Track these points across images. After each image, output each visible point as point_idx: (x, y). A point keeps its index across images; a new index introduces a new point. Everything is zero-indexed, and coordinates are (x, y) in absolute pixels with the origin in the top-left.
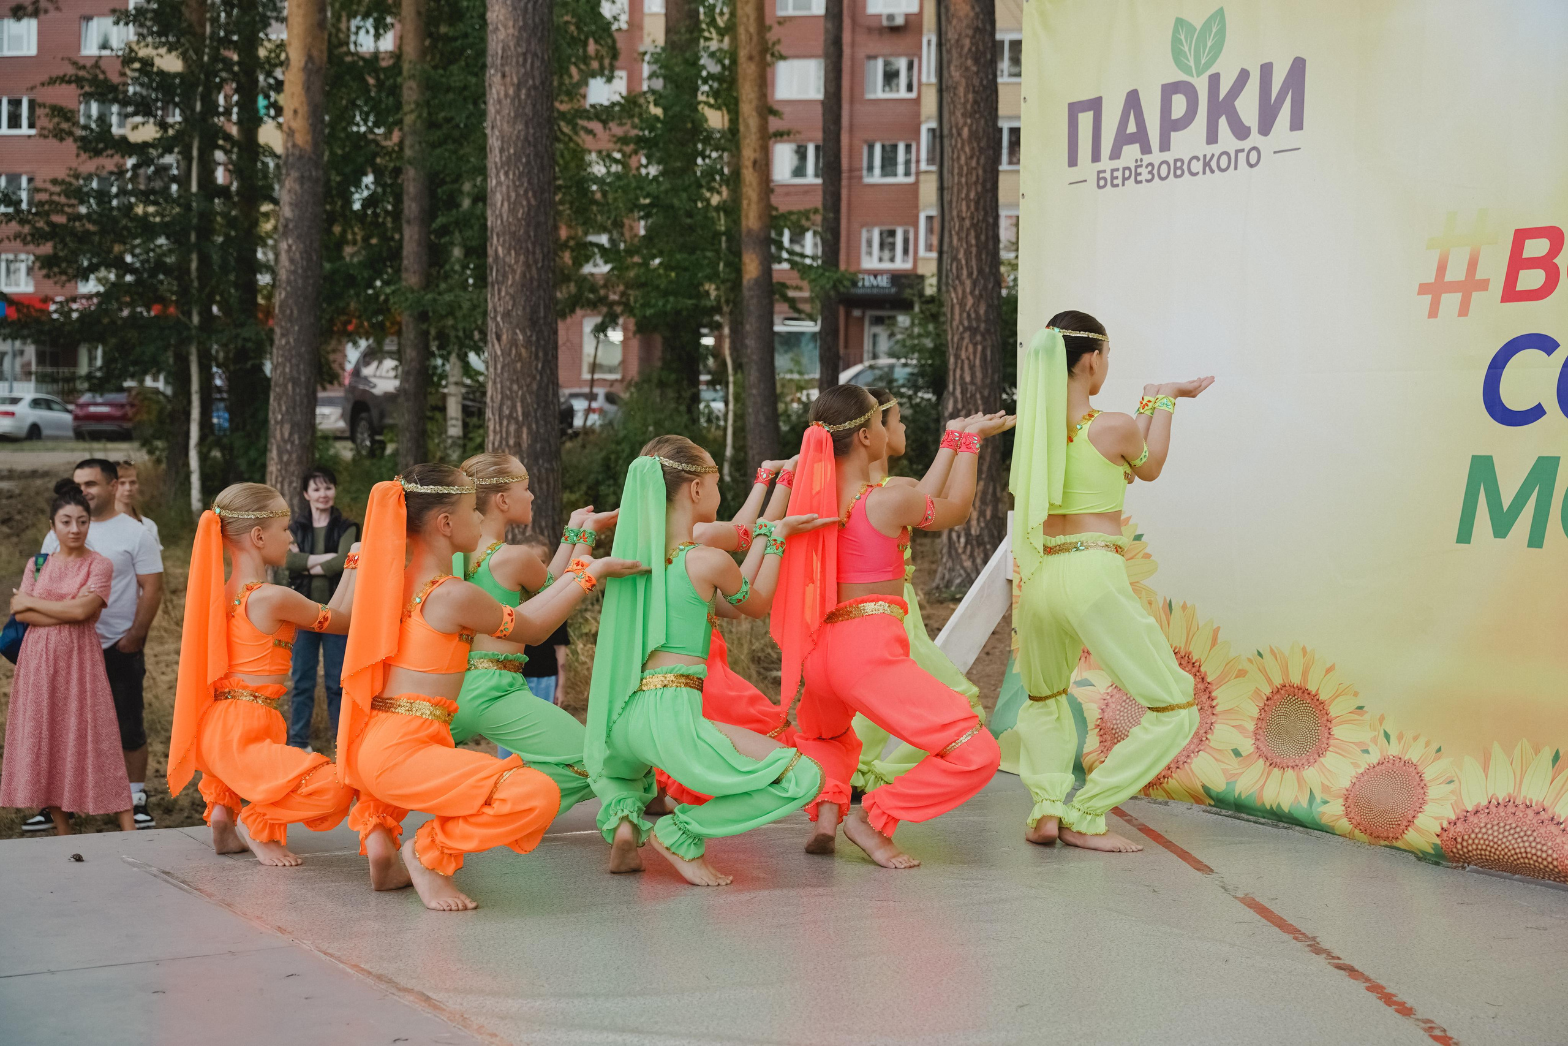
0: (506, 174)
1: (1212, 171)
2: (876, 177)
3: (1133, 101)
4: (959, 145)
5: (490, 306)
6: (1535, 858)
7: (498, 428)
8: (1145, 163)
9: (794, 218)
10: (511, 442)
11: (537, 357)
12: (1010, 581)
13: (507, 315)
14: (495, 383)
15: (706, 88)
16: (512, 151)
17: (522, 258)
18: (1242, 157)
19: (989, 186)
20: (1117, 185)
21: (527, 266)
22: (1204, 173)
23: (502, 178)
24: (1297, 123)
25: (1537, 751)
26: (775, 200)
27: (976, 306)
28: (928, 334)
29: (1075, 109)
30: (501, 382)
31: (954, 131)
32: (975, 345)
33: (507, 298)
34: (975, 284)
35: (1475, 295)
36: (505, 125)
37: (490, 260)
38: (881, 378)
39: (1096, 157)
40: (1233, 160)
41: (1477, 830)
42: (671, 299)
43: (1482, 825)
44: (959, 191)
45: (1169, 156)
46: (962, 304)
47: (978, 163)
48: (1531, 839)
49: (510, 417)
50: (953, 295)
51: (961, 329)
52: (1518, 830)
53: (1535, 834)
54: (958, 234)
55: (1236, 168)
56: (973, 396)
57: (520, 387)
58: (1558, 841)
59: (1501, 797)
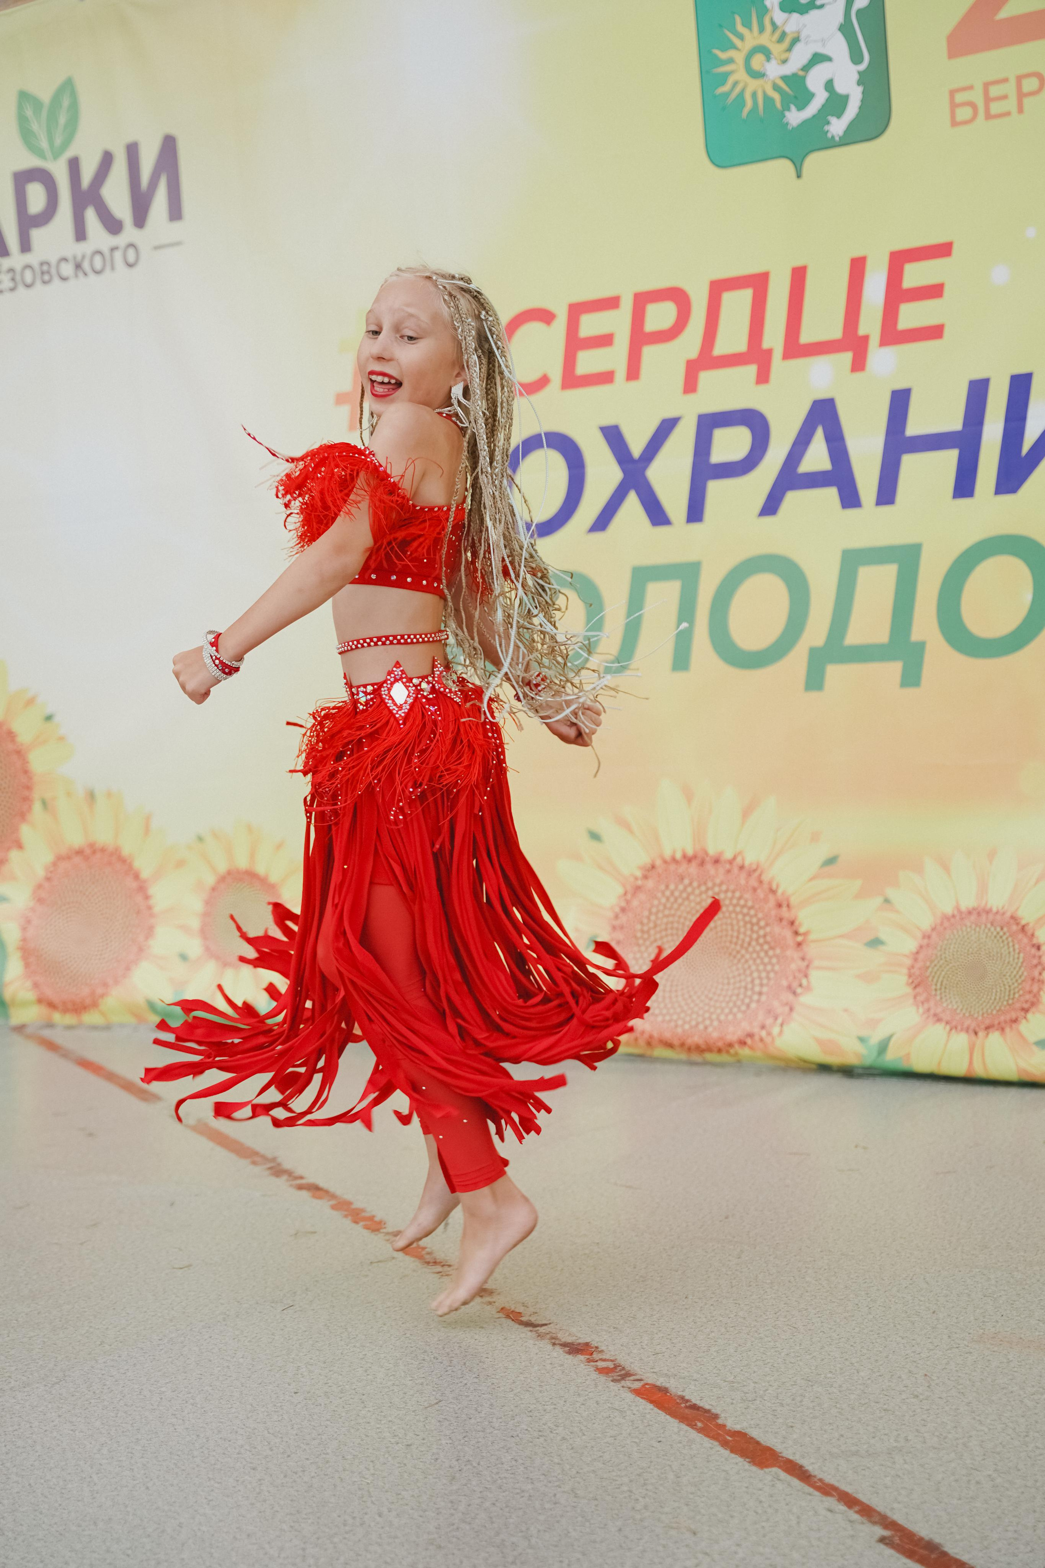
1: (85, 274)
18: (118, 255)
24: (176, 212)
40: (108, 260)
55: (112, 269)
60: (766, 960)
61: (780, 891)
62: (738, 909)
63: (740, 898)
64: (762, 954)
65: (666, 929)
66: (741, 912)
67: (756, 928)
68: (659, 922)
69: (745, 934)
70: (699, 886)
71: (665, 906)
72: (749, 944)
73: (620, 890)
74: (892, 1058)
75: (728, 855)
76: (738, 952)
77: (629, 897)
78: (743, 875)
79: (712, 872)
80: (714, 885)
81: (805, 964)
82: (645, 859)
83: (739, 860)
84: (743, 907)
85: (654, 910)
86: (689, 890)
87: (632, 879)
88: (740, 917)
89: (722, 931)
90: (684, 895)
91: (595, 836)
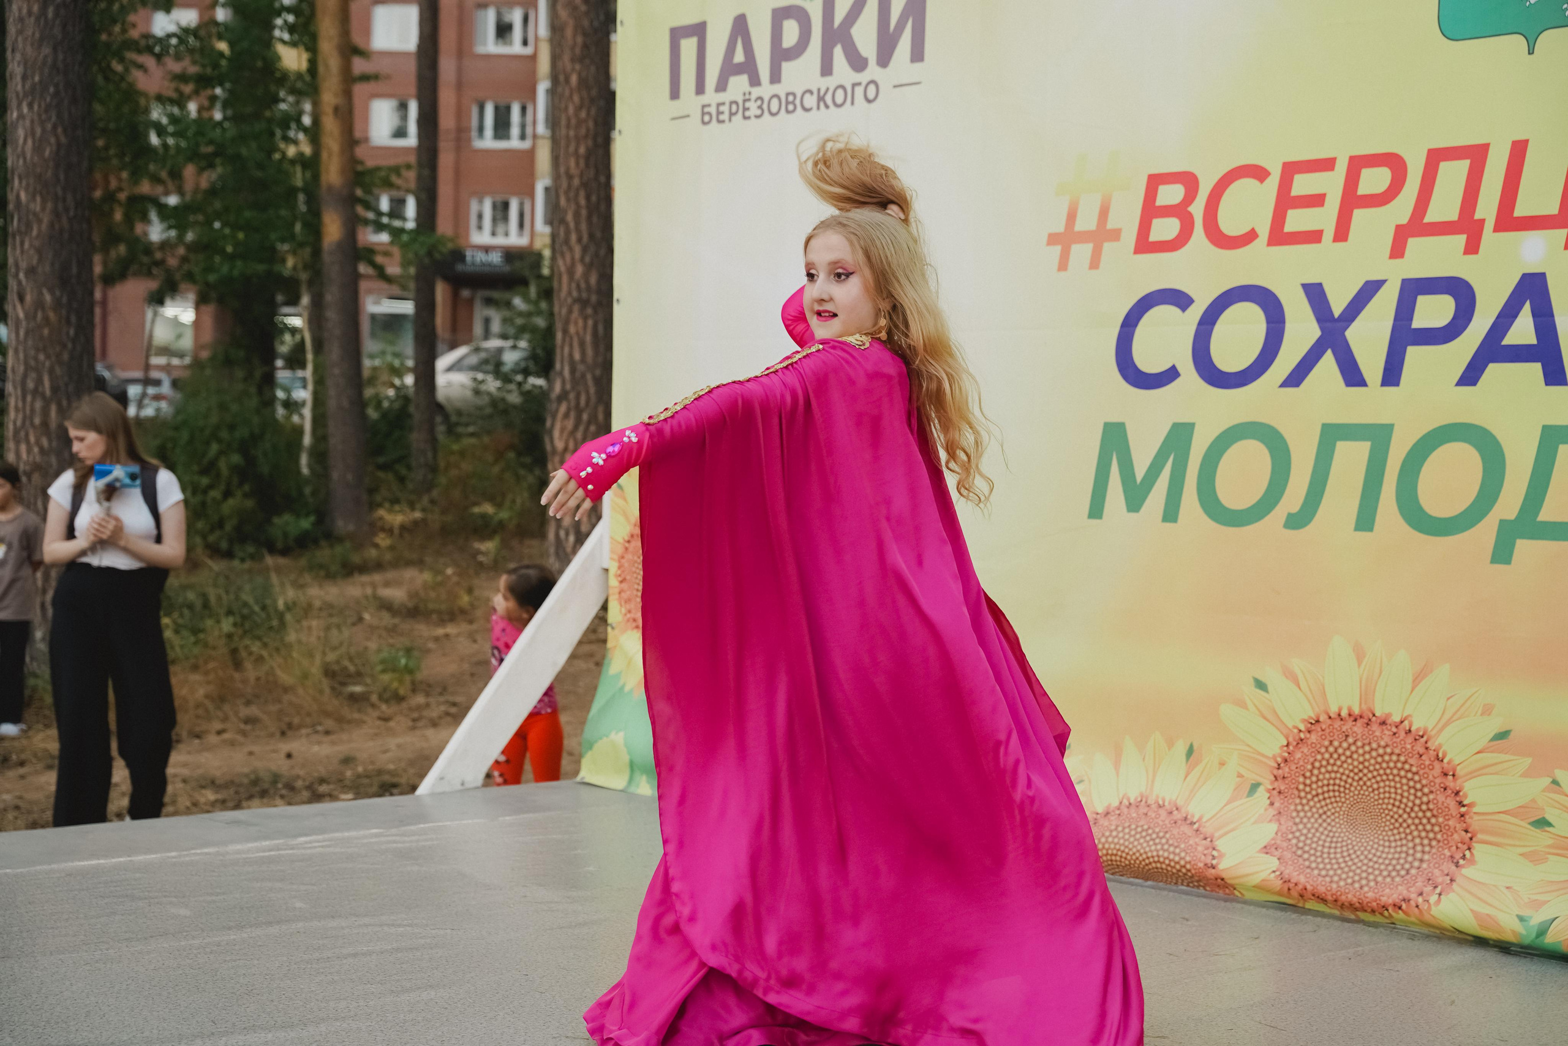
0: (30, 106)
1: (827, 107)
2: (488, 142)
3: (740, 26)
4: (567, 93)
5: (11, 261)
6: (1167, 862)
7: (20, 404)
8: (753, 97)
9: (383, 174)
10: (37, 421)
11: (68, 322)
12: (607, 570)
13: (31, 271)
14: (16, 351)
15: (279, 22)
16: (37, 79)
17: (49, 205)
18: (859, 90)
19: (600, 140)
20: (723, 122)
21: (56, 214)
22: (818, 108)
23: (25, 110)
24: (918, 55)
25: (1170, 743)
26: (360, 152)
27: (586, 276)
28: (539, 313)
29: (677, 35)
30: (25, 351)
31: (562, 78)
32: (585, 318)
33: (32, 252)
34: (585, 250)
35: (1107, 246)
36: (29, 49)
37: (11, 207)
38: (486, 362)
39: (700, 89)
40: (848, 93)
41: (1107, 834)
42: (239, 263)
43: (1113, 827)
44: (567, 146)
45: (780, 89)
46: (571, 272)
47: (588, 114)
48: (1164, 841)
49: (36, 392)
50: (560, 262)
51: (569, 300)
52: (1150, 831)
53: (1168, 836)
54: (566, 193)
55: (852, 103)
56: (583, 376)
57: (48, 357)
58: (1191, 842)
59: (1133, 796)
60: (1428, 827)
61: (1445, 761)
62: (1403, 773)
63: (1405, 762)
64: (1425, 821)
65: (1328, 785)
66: (1405, 777)
67: (1419, 794)
68: (1321, 777)
69: (1408, 798)
70: (1364, 745)
71: (1328, 761)
72: (1412, 809)
73: (1285, 743)
74: (1551, 939)
75: (1396, 718)
76: (1400, 816)
77: (1291, 748)
78: (1410, 739)
79: (1378, 733)
80: (1379, 746)
81: (1469, 835)
82: (1310, 713)
83: (1406, 722)
84: (1410, 771)
85: (1317, 764)
86: (1353, 748)
87: (1296, 731)
88: (1404, 781)
89: (1385, 792)
90: (1348, 753)
91: (1261, 685)
